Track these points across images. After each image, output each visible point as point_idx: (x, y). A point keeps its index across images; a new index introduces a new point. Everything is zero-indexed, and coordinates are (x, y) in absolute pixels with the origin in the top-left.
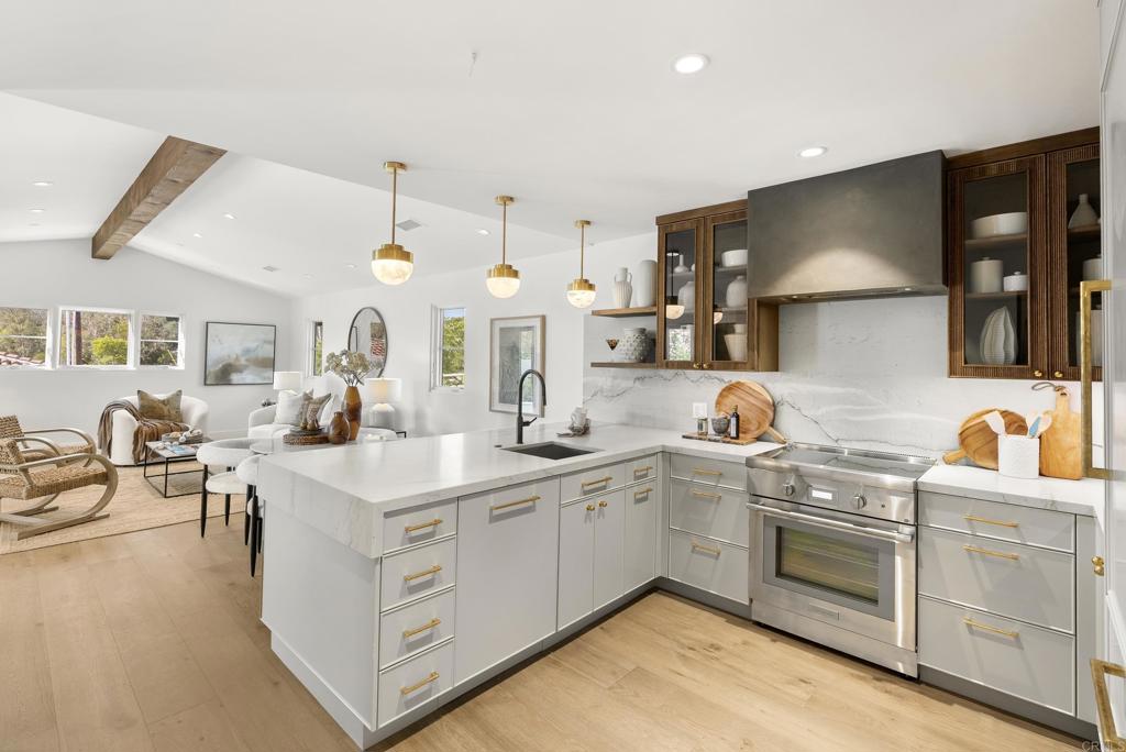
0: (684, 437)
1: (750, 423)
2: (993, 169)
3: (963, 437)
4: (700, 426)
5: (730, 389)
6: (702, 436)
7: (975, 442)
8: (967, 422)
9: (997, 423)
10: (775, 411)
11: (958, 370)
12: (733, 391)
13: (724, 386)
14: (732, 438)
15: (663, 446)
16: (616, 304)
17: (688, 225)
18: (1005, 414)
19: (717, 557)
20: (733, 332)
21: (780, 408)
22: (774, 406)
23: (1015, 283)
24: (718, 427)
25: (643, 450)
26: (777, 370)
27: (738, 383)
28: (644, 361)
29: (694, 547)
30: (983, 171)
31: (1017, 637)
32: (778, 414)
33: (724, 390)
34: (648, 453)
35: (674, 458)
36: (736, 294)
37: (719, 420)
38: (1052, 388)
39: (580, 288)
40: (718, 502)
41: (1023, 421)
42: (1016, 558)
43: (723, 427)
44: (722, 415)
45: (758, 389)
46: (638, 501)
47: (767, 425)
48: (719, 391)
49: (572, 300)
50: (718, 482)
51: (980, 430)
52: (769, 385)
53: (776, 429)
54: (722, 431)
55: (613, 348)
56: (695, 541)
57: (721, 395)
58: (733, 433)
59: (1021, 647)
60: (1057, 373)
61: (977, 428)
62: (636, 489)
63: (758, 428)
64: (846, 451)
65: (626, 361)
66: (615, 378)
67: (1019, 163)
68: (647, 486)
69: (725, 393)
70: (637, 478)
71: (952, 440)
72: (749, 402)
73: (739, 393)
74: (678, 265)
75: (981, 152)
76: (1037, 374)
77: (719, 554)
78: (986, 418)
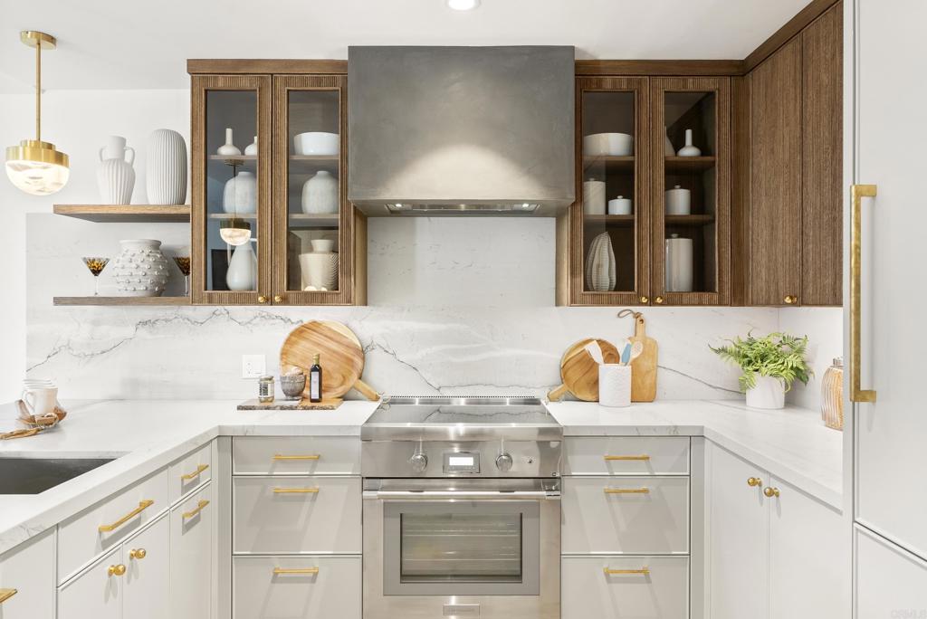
0: (240, 408)
1: (331, 378)
2: (608, 83)
3: (564, 370)
4: (264, 390)
5: (301, 332)
6: (267, 404)
7: (575, 375)
8: (569, 354)
9: (596, 353)
10: (364, 359)
11: (578, 299)
12: (305, 335)
13: (293, 328)
14: (313, 401)
15: (220, 428)
16: (107, 196)
17: (245, 83)
18: (600, 342)
19: (314, 578)
20: (311, 250)
21: (369, 354)
22: (362, 353)
23: (620, 207)
24: (289, 387)
25: (193, 441)
26: (366, 305)
27: (314, 323)
28: (159, 294)
29: (276, 574)
30: (599, 84)
31: (645, 571)
32: (367, 361)
33: (292, 334)
34: (201, 443)
35: (237, 443)
36: (318, 197)
37: (293, 378)
38: (631, 315)
39: (35, 156)
40: (314, 499)
41: (615, 350)
42: (646, 491)
43: (299, 386)
44: (293, 371)
45: (342, 330)
46: (187, 527)
47: (356, 378)
48: (286, 335)
49: (18, 179)
50: (314, 467)
51: (579, 362)
52: (355, 324)
53: (365, 382)
54: (296, 394)
55: (96, 272)
56: (277, 564)
57: (288, 342)
58: (315, 395)
59: (649, 581)
60: (644, 298)
61: (578, 357)
62: (183, 510)
63: (342, 384)
64: (417, 400)
65: (125, 294)
66: (96, 323)
67: (629, 81)
68: (199, 498)
69: (293, 338)
70: (185, 489)
71: (552, 375)
72: (329, 349)
73: (315, 337)
74: (223, 143)
75: (598, 62)
76: (644, 300)
77: (316, 574)
78: (587, 347)
